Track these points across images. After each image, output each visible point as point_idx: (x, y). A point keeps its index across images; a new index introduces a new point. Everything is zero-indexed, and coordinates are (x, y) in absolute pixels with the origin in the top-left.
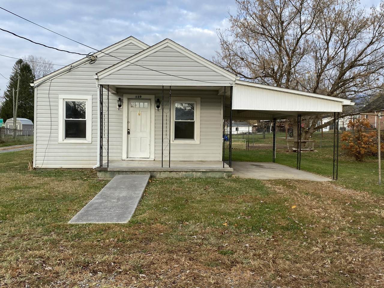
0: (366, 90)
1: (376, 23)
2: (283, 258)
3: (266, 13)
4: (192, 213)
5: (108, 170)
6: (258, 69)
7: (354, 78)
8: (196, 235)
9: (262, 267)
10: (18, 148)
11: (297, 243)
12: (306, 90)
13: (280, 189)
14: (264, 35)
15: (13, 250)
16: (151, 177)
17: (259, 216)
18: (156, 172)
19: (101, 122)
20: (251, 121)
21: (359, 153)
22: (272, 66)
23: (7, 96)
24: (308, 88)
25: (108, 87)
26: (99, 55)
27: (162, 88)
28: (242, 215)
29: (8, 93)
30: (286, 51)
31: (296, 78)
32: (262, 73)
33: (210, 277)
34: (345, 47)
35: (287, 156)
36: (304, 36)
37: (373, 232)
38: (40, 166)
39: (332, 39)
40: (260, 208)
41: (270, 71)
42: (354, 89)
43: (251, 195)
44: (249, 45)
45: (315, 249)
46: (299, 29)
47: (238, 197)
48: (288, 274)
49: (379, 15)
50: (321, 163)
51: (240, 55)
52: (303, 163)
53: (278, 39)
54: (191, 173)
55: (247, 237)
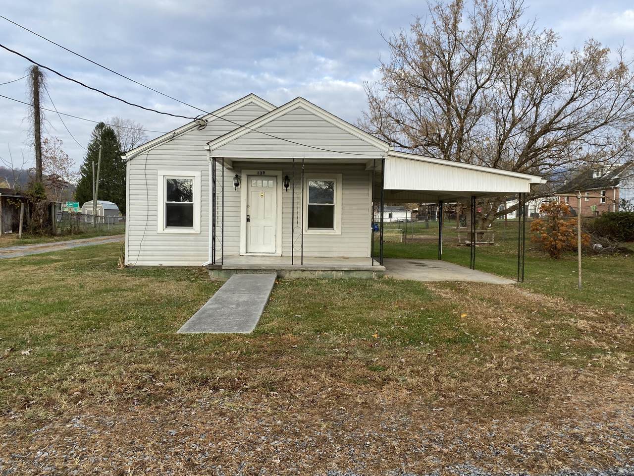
0: (565, 163)
1: (578, 73)
2: (447, 376)
3: (430, 60)
4: (332, 321)
5: (223, 268)
6: (419, 135)
7: (548, 146)
8: (337, 348)
9: (421, 385)
10: (101, 240)
11: (466, 359)
12: (484, 164)
13: (447, 294)
14: (427, 89)
15: (115, 363)
16: (279, 278)
17: (419, 326)
18: (284, 271)
19: (214, 205)
20: (410, 205)
21: (555, 247)
22: (438, 132)
23: (84, 171)
24: (486, 160)
25: (223, 160)
26: (211, 119)
27: (292, 161)
28: (397, 325)
29: (85, 167)
30: (457, 110)
31: (470, 146)
32: (425, 140)
33: (357, 396)
34: (537, 105)
35: (458, 251)
36: (481, 90)
37: (564, 346)
38: (134, 263)
39: (520, 95)
40: (420, 317)
41: (434, 138)
42: (549, 161)
43: (409, 301)
44: (407, 103)
45: (488, 365)
46: (474, 82)
47: (391, 303)
48: (454, 394)
49: (582, 62)
50: (502, 261)
51: (395, 116)
52: (478, 260)
53: (445, 95)
54: (329, 272)
55: (402, 351)
